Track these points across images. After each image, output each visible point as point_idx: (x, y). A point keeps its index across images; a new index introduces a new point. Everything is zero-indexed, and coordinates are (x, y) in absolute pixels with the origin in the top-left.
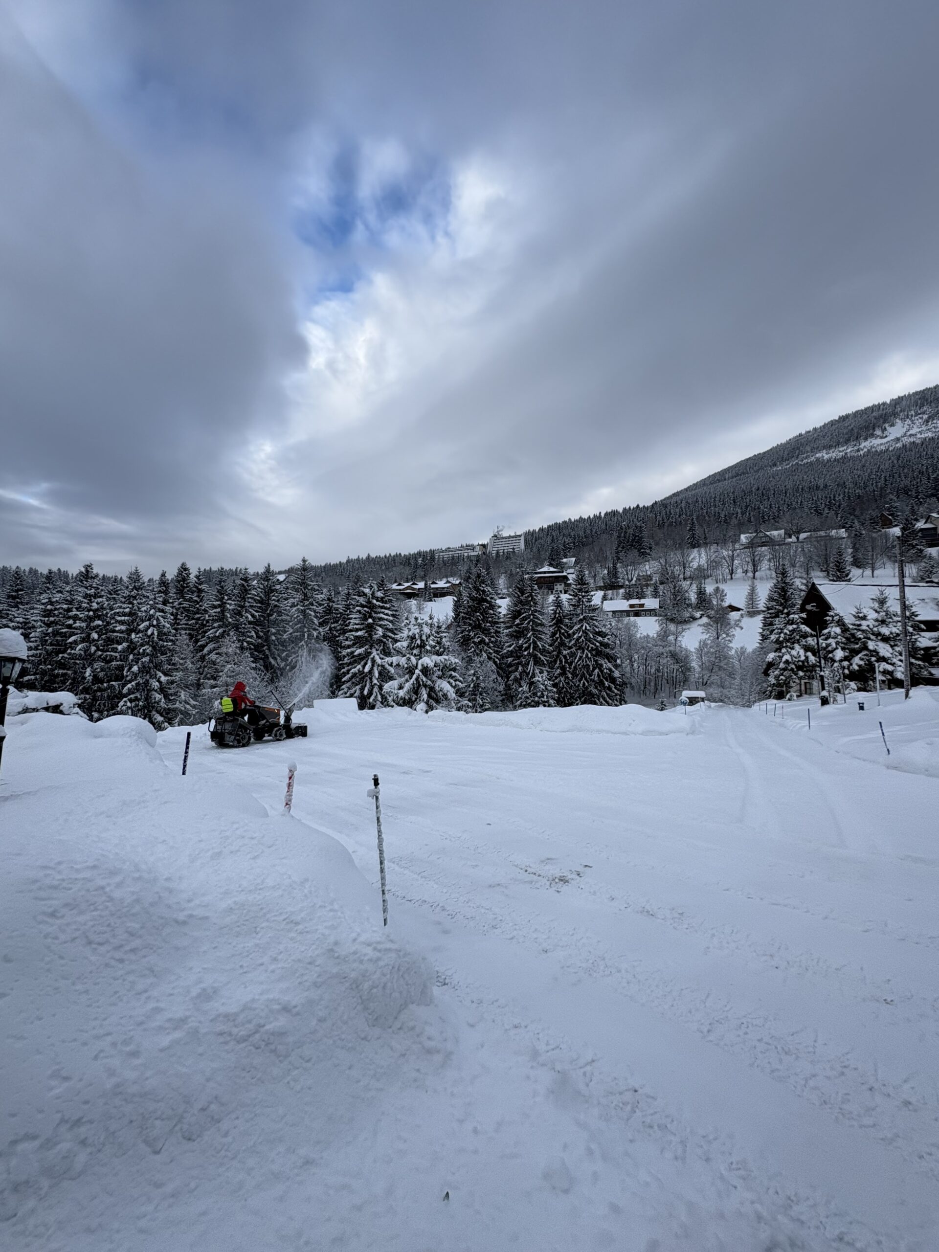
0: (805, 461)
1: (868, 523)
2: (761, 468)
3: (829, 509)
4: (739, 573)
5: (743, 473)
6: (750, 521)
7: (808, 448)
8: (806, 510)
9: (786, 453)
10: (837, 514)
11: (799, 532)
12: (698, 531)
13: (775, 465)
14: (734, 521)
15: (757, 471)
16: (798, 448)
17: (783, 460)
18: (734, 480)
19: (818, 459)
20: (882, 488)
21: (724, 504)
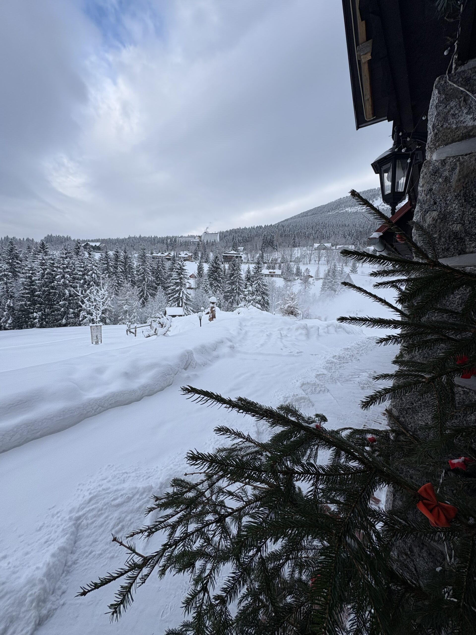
0: (341, 211)
1: (363, 243)
2: (323, 212)
3: (349, 236)
4: (313, 262)
5: (316, 214)
6: (318, 238)
7: (343, 206)
8: (341, 236)
9: (334, 206)
10: (351, 238)
11: (337, 245)
12: (297, 240)
13: (329, 211)
14: (312, 237)
15: (321, 213)
16: (339, 205)
17: (333, 209)
18: (312, 216)
19: (346, 211)
20: (369, 229)
21: (308, 229)
